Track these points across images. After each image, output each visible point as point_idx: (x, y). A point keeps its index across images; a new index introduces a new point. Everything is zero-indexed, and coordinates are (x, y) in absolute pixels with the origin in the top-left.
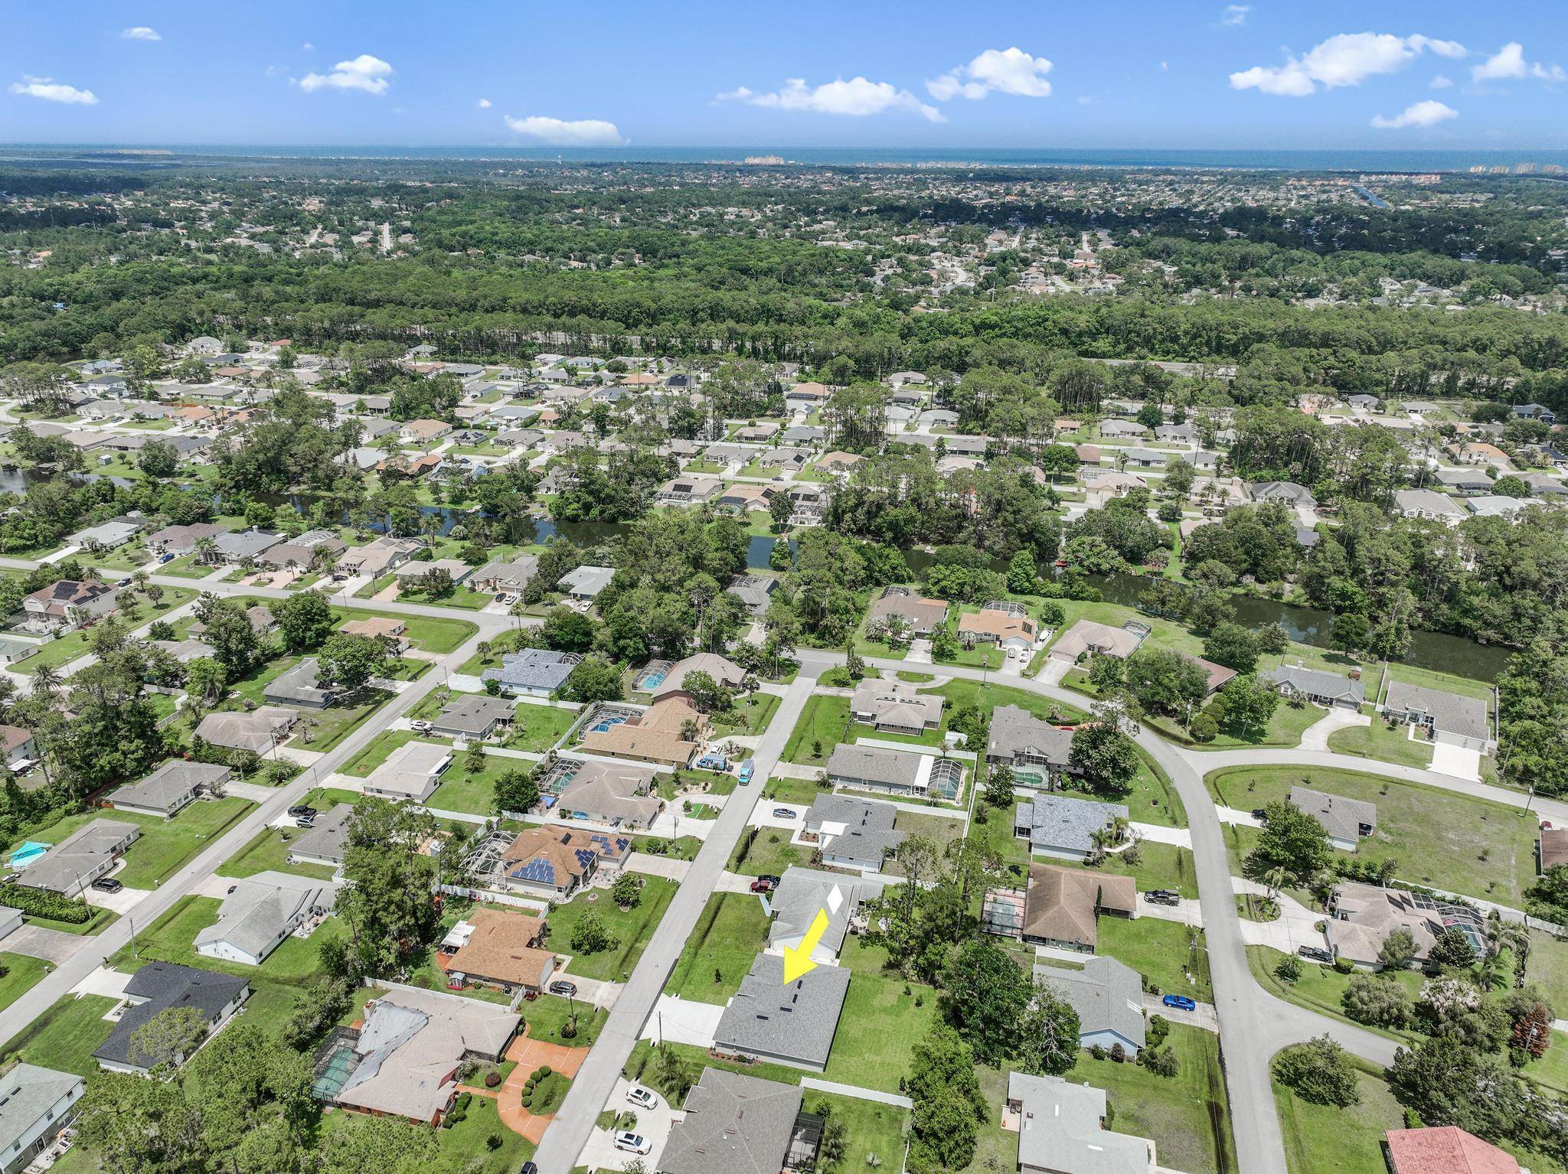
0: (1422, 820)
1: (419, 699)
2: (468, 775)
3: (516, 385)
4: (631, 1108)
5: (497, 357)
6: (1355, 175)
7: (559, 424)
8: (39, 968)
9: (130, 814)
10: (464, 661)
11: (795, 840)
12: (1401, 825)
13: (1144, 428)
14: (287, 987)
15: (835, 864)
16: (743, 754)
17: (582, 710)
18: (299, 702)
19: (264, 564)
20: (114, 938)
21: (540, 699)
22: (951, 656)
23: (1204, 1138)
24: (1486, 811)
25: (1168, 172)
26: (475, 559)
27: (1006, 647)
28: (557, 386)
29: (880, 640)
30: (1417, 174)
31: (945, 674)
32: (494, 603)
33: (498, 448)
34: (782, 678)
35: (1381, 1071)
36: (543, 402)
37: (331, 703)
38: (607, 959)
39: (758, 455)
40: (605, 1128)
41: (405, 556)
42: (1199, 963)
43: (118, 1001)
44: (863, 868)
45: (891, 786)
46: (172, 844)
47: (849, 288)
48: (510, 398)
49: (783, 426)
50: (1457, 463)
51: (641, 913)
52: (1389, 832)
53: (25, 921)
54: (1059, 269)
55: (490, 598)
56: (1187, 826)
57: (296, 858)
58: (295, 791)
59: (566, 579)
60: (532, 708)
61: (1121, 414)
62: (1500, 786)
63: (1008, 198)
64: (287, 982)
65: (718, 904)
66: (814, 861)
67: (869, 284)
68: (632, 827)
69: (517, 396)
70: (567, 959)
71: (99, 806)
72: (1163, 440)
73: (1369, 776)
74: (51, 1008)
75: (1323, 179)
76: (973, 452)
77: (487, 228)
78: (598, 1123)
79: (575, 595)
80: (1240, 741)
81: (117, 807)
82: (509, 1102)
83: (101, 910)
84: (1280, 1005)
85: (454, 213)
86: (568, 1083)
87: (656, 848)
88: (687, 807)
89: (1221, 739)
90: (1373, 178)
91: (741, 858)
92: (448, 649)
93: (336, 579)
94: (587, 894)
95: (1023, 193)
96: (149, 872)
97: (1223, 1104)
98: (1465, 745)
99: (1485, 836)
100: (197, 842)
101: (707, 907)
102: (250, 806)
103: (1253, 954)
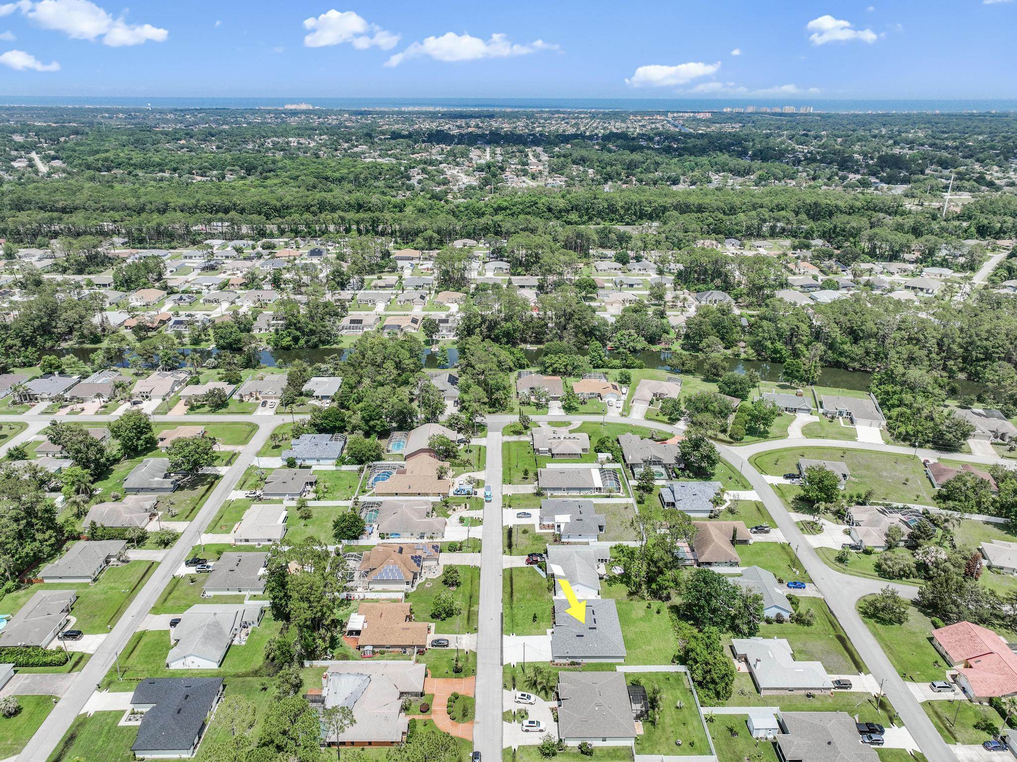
0: (868, 468)
1: (240, 477)
2: (303, 522)
3: (199, 262)
4: (521, 706)
5: (173, 244)
6: (665, 113)
7: (245, 286)
8: (46, 702)
9: (59, 584)
10: (259, 448)
11: (538, 530)
12: (859, 472)
13: (620, 265)
14: (248, 678)
15: (570, 540)
16: (479, 483)
17: (361, 470)
18: (153, 490)
19: (72, 399)
20: (96, 671)
21: (329, 466)
22: (576, 409)
23: (842, 655)
24: (897, 459)
25: (558, 112)
26: (234, 380)
27: (606, 400)
28: (229, 261)
29: (529, 404)
30: (699, 112)
31: (577, 420)
32: (260, 408)
33: (208, 305)
34: (479, 434)
35: (909, 602)
36: (224, 272)
37: (178, 487)
38: (458, 621)
39: (393, 297)
40: (510, 722)
41: (180, 383)
42: (795, 562)
43: (124, 712)
44: (590, 540)
45: (580, 489)
46: (105, 599)
47: (399, 188)
48: (199, 271)
49: (400, 277)
50: (794, 274)
51: (465, 588)
52: (855, 477)
53: (16, 672)
54: (525, 173)
55: (257, 405)
56: (752, 488)
57: (208, 593)
58: (181, 549)
59: (306, 388)
60: (325, 473)
61: (603, 258)
62: (894, 444)
63: (470, 130)
64: (246, 675)
65: (510, 577)
66: (556, 541)
67: (411, 185)
68: (432, 538)
69: (203, 269)
70: (433, 626)
71: (30, 582)
72: (633, 272)
73: (831, 448)
74: (72, 726)
75: (649, 115)
76: (528, 286)
77: (122, 155)
78: (504, 719)
79: (317, 397)
80: (757, 438)
81: (46, 581)
82: (441, 719)
83: (73, 654)
84: (846, 577)
85: (88, 145)
86: (472, 700)
87: (454, 548)
88: (462, 520)
89: (747, 438)
90: (675, 115)
91: (510, 546)
92: (245, 441)
93: (135, 403)
94: (424, 583)
95: (477, 126)
96: (97, 621)
97: (843, 635)
98: (871, 425)
99: (901, 471)
100: (125, 595)
101: (504, 578)
102: (151, 566)
103: (821, 552)
